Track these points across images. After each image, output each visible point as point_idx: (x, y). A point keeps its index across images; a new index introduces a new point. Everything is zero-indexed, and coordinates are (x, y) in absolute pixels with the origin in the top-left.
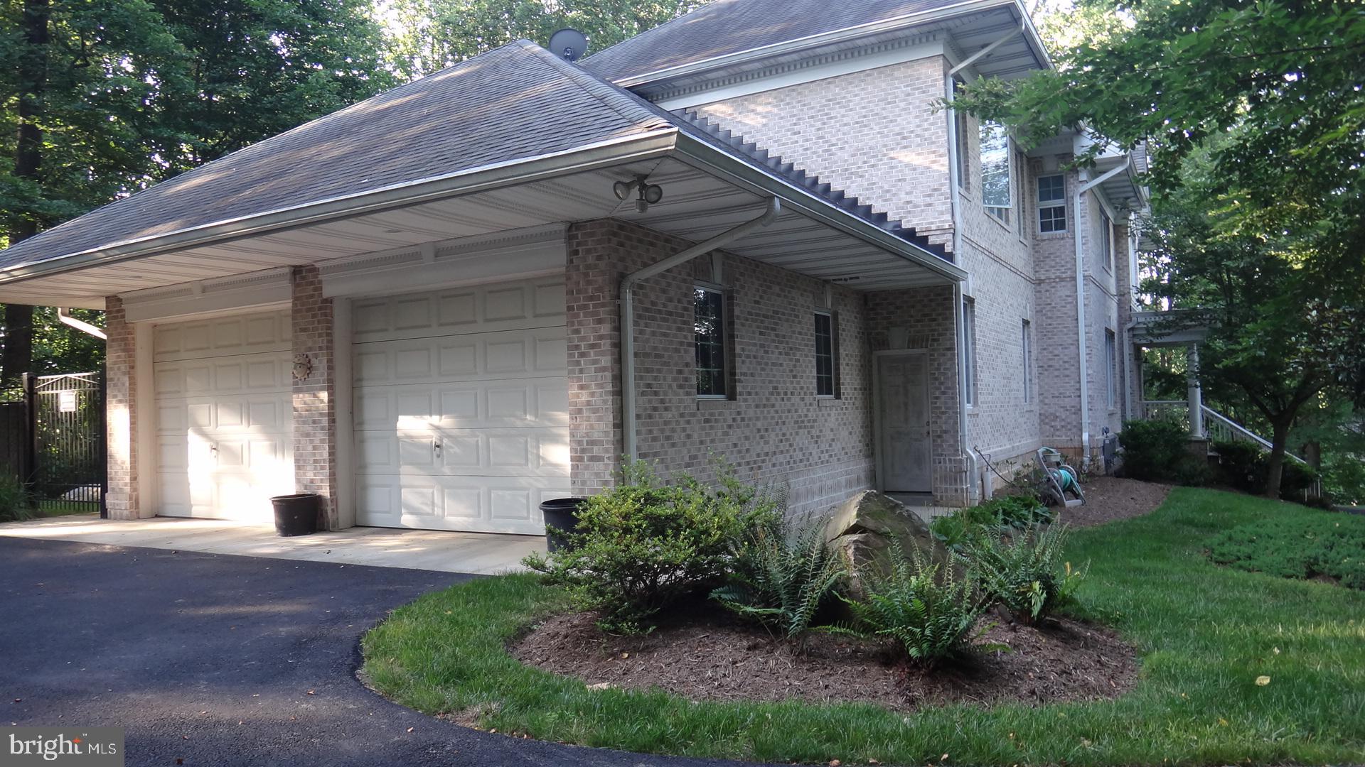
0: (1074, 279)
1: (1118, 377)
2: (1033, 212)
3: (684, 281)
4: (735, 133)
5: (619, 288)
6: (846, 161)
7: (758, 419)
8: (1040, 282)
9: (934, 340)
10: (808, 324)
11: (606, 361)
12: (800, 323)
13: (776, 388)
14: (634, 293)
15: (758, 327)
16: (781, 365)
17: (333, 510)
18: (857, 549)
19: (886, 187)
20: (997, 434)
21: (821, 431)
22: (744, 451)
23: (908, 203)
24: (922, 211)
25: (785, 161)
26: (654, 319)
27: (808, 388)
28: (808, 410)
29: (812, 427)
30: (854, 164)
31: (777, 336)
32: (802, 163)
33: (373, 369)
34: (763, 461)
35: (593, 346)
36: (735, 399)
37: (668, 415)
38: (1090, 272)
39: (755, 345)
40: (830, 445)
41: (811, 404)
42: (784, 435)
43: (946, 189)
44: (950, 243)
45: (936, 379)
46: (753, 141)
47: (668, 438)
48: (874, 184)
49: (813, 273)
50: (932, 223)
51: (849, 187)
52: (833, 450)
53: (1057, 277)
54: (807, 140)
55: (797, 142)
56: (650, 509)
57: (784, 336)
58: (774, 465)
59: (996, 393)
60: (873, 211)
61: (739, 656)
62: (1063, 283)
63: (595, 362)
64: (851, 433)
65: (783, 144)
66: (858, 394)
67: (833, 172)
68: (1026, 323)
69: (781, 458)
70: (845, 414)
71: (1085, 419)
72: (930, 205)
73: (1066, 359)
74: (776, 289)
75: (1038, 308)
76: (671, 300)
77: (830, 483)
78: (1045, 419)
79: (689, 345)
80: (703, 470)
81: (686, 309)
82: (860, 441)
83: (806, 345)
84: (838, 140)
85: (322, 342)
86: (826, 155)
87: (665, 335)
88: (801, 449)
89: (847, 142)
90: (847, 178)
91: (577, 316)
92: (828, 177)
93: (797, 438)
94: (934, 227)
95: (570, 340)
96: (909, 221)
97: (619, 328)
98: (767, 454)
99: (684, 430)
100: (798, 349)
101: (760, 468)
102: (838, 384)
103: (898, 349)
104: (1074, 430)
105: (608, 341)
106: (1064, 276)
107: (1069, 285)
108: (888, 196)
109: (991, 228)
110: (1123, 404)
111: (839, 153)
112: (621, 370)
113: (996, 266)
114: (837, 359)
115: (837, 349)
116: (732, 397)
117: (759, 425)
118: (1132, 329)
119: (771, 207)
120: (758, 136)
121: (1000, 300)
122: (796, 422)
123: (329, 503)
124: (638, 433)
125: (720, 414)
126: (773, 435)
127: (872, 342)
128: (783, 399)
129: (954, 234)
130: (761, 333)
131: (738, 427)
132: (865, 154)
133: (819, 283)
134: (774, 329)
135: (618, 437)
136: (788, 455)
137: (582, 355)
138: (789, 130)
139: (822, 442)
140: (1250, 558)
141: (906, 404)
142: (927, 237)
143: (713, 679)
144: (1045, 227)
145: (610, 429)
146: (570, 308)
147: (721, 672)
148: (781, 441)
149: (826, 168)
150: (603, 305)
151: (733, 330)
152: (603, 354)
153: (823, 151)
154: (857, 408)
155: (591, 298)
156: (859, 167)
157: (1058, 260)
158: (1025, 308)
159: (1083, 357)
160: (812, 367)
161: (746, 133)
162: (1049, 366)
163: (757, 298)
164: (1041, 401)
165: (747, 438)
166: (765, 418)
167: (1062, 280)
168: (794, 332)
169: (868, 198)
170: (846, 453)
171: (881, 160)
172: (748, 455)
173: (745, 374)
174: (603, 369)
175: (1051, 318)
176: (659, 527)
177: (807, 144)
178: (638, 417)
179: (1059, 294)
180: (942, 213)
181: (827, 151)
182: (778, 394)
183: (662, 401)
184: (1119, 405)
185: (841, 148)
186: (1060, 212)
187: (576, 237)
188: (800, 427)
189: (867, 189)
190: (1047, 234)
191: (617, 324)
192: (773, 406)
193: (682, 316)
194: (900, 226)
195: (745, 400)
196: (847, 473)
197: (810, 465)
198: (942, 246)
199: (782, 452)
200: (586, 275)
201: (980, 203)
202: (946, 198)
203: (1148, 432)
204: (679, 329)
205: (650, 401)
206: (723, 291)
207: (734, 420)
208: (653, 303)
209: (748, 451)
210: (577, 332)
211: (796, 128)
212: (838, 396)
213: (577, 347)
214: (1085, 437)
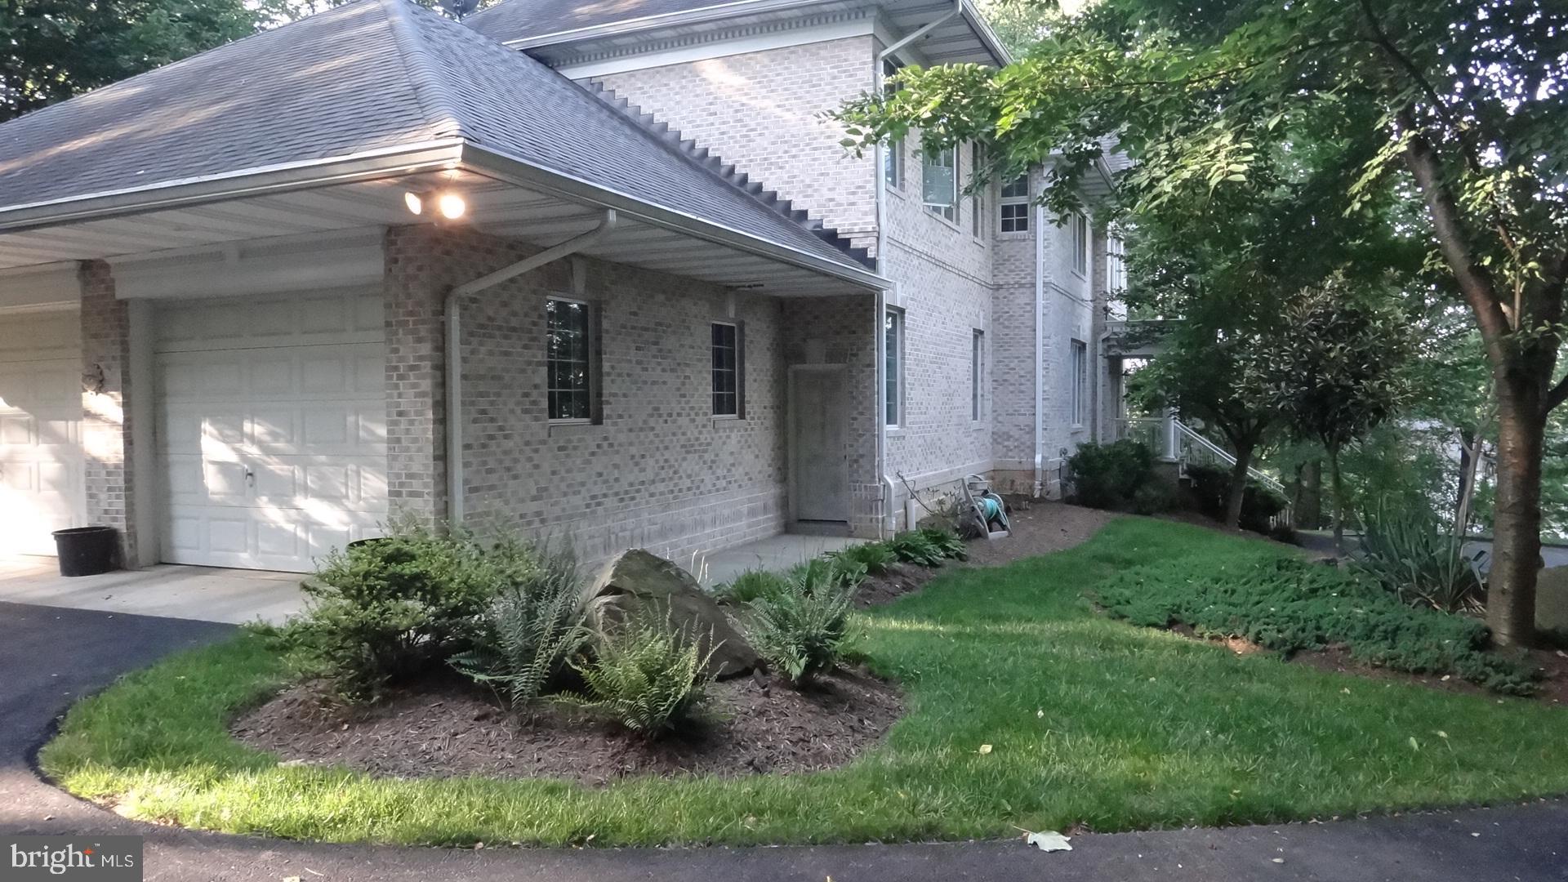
0: (1034, 285)
1: (1089, 392)
2: (993, 208)
3: (534, 292)
4: (645, 110)
5: (443, 303)
6: (766, 149)
7: (631, 444)
8: (999, 287)
9: (852, 355)
10: (703, 338)
11: (426, 385)
12: (691, 335)
13: (657, 409)
14: (464, 308)
15: (634, 342)
16: (664, 383)
17: (131, 546)
18: (608, 612)
19: (808, 181)
20: (930, 457)
21: (717, 455)
22: (612, 480)
23: (832, 200)
24: (845, 210)
25: (699, 146)
26: (491, 336)
27: (701, 408)
28: (700, 433)
29: (705, 451)
30: (774, 153)
31: (660, 351)
32: (717, 149)
33: (177, 382)
34: (638, 491)
35: (412, 368)
36: (601, 423)
37: (509, 444)
38: (1052, 279)
39: (630, 361)
40: (729, 471)
41: (704, 426)
42: (666, 461)
43: (871, 187)
44: (874, 248)
45: (854, 398)
46: (664, 120)
47: (508, 469)
48: (795, 177)
49: (711, 279)
50: (855, 224)
51: (767, 179)
52: (733, 476)
53: (1016, 283)
54: (724, 123)
55: (712, 124)
56: (395, 568)
57: (670, 351)
58: (652, 495)
59: (932, 411)
60: (793, 208)
61: (462, 727)
62: (1021, 290)
63: (414, 386)
64: (757, 456)
65: (698, 126)
66: (769, 413)
67: (751, 161)
68: (978, 334)
69: (661, 487)
70: (750, 435)
71: (1039, 440)
72: (853, 204)
73: (1022, 373)
74: (661, 297)
75: (996, 316)
76: (514, 314)
77: (726, 512)
78: (998, 438)
79: (539, 364)
80: (556, 503)
81: (534, 324)
82: (769, 466)
83: (700, 360)
84: (758, 124)
85: (116, 351)
86: (744, 142)
87: (506, 354)
88: (689, 476)
89: (767, 128)
90: (766, 169)
91: (396, 333)
92: (745, 166)
93: (684, 464)
94: (856, 229)
95: (388, 360)
96: (830, 221)
97: (442, 348)
98: (643, 483)
99: (530, 459)
100: (687, 365)
101: (633, 498)
102: (742, 402)
103: (816, 364)
104: (1027, 451)
105: (428, 364)
106: (1023, 281)
107: (1028, 292)
108: (810, 191)
109: (933, 229)
110: (1094, 420)
111: (758, 139)
112: (444, 395)
113: (939, 271)
114: (742, 374)
115: (742, 364)
116: (598, 420)
117: (633, 450)
118: (1107, 340)
119: (605, 220)
120: (671, 115)
121: (943, 308)
122: (683, 446)
123: (125, 538)
124: (466, 465)
125: (580, 440)
126: (651, 462)
127: (787, 354)
128: (666, 422)
129: (878, 239)
130: (638, 349)
131: (605, 453)
132: (786, 142)
133: (720, 291)
134: (656, 343)
135: (441, 469)
136: (671, 484)
137: (401, 377)
138: (704, 110)
139: (718, 467)
140: (1128, 602)
141: (823, 426)
142: (849, 240)
143: (425, 752)
144: (1007, 227)
145: (431, 462)
146: (388, 324)
147: (437, 744)
148: (663, 468)
149: (743, 156)
150: (424, 322)
151: (600, 344)
152: (423, 377)
153: (742, 136)
154: (767, 428)
155: (411, 313)
156: (780, 157)
157: (1017, 263)
158: (977, 316)
159: (1040, 372)
160: (707, 384)
161: (658, 111)
162: (1005, 380)
163: (635, 309)
164: (995, 419)
165: (616, 466)
166: (642, 443)
167: (1022, 286)
168: (682, 346)
169: (788, 193)
170: (750, 479)
171: (803, 150)
172: (616, 485)
173: (615, 395)
174: (423, 394)
175: (1007, 327)
176: (403, 586)
177: (724, 128)
178: (467, 447)
179: (1017, 301)
180: (865, 214)
181: (746, 136)
182: (660, 416)
183: (501, 428)
184: (1088, 423)
185: (760, 135)
186: (1022, 210)
187: (393, 243)
188: (688, 452)
189: (788, 183)
190: (1008, 235)
191: (440, 344)
192: (653, 429)
193: (530, 332)
194: (821, 226)
195: (616, 424)
196: (750, 500)
197: (701, 493)
198: (865, 251)
199: (663, 480)
200: (406, 287)
201: (920, 202)
202: (871, 197)
203: (1101, 456)
204: (525, 347)
205: (484, 429)
206: (590, 301)
207: (599, 446)
208: (490, 319)
209: (617, 480)
210: (396, 351)
211: (712, 108)
212: (742, 416)
213: (396, 368)
214: (1038, 459)
